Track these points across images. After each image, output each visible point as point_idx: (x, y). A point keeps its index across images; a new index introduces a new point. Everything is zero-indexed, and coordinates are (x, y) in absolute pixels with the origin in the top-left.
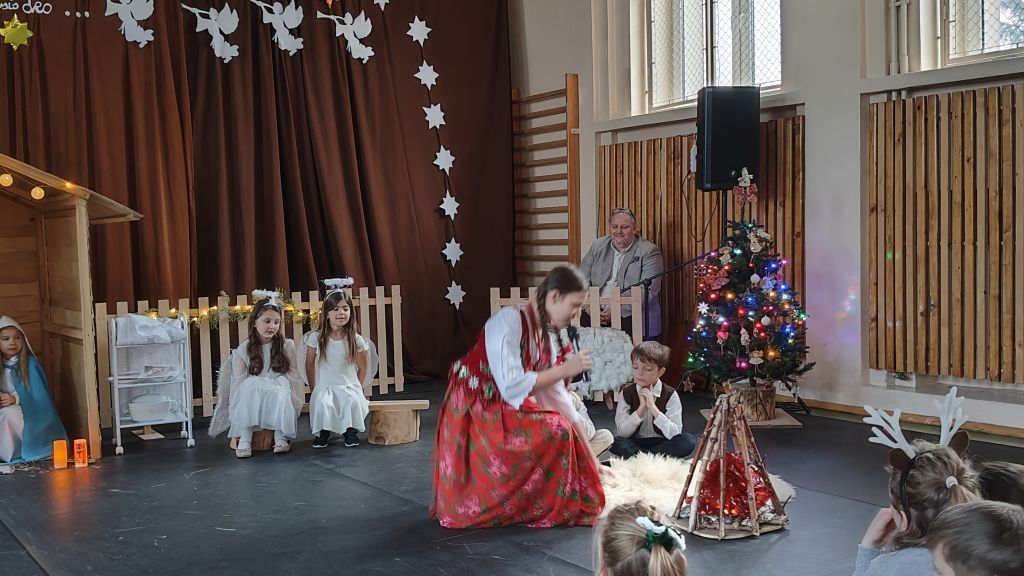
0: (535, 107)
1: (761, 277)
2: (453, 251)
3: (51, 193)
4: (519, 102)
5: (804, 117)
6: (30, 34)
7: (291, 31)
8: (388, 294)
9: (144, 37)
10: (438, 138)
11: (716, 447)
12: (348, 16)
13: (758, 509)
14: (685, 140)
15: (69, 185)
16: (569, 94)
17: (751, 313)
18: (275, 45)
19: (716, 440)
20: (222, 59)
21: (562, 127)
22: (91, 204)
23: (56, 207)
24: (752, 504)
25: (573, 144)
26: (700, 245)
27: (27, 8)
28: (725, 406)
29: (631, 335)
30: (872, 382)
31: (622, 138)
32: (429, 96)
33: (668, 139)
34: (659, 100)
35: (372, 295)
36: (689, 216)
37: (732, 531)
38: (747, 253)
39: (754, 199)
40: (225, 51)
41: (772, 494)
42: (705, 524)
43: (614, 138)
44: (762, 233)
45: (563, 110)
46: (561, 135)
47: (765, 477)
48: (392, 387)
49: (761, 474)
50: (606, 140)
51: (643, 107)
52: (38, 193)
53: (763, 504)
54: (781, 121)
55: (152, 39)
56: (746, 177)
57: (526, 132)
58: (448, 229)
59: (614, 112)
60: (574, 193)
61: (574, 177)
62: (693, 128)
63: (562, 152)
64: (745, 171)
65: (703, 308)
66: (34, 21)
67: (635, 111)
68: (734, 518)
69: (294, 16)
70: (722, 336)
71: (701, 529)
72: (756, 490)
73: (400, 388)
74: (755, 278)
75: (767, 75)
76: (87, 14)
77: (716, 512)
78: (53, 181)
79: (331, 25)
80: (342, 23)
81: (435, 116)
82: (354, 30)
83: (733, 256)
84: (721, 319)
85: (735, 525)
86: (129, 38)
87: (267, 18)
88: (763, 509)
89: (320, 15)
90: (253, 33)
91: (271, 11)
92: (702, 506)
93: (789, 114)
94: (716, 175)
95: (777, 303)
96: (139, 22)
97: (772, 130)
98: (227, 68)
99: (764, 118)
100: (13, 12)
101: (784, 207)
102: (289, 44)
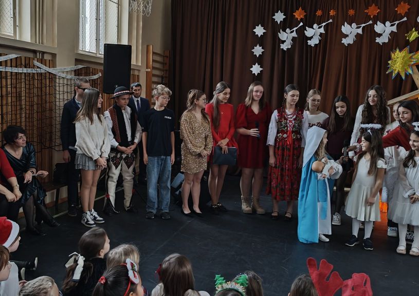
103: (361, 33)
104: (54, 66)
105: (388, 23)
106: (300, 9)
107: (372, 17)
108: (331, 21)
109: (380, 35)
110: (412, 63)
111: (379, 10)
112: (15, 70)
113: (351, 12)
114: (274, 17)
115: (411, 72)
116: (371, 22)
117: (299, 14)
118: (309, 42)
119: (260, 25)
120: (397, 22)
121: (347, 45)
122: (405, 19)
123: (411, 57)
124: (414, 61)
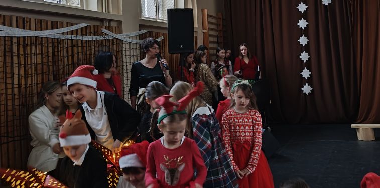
104: (121, 32)
112: (85, 38)
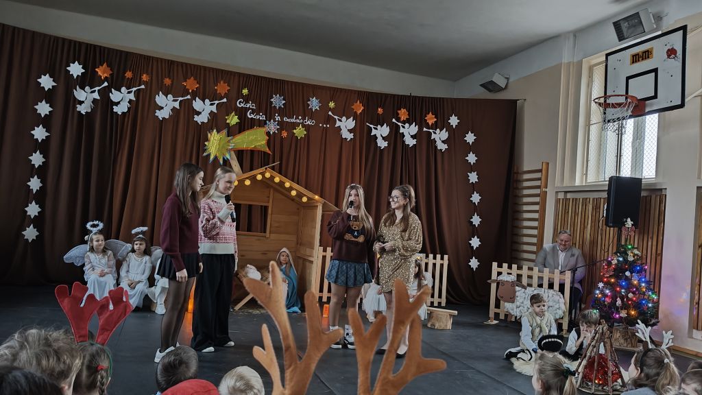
0: (526, 176)
1: (631, 273)
2: (475, 242)
3: (309, 199)
4: (517, 173)
5: (666, 196)
6: (305, 133)
7: (412, 136)
8: (442, 258)
9: (349, 136)
10: (474, 188)
11: (595, 349)
12: (438, 130)
13: (613, 383)
14: (602, 200)
15: (317, 197)
16: (543, 172)
17: (623, 291)
18: (404, 142)
19: (595, 347)
20: (380, 147)
21: (538, 187)
22: (324, 205)
23: (311, 206)
24: (610, 380)
25: (543, 196)
26: (606, 254)
27: (306, 122)
28: (601, 331)
29: (563, 295)
30: (694, 336)
31: (569, 196)
32: (471, 168)
33: (593, 199)
34: (591, 178)
35: (435, 258)
36: (602, 239)
37: (599, 391)
38: (626, 260)
39: (633, 234)
40: (382, 144)
41: (621, 377)
42: (585, 385)
43: (565, 195)
44: (636, 252)
45: (539, 179)
46: (537, 191)
47: (618, 368)
48: (440, 303)
49: (617, 367)
50: (561, 196)
51: (582, 181)
52: (305, 199)
53: (616, 382)
54: (653, 197)
55: (352, 137)
56: (629, 223)
57: (520, 187)
58: (474, 232)
59: (567, 183)
60: (542, 220)
61: (542, 212)
62: (605, 195)
63: (537, 199)
64: (629, 220)
65: (601, 285)
66: (307, 128)
67: (578, 183)
68: (600, 385)
69: (414, 129)
70: (608, 300)
71: (583, 387)
72: (613, 374)
73: (443, 304)
74: (628, 274)
75: (648, 172)
76: (328, 126)
77: (591, 381)
78: (310, 194)
79: (430, 133)
80: (435, 133)
81: (473, 177)
82: (440, 137)
83: (618, 261)
84: (608, 291)
85: (600, 388)
86: (344, 137)
87: (402, 130)
88: (615, 383)
89: (425, 129)
90: (395, 136)
91: (404, 127)
92: (584, 377)
93: (659, 193)
94: (615, 220)
95: (638, 288)
96: (348, 130)
97: (648, 200)
98: (382, 151)
99: (643, 194)
100: (300, 123)
101: (652, 239)
102: (410, 142)
103: (178, 108)
105: (207, 101)
106: (105, 64)
107: (190, 91)
108: (143, 87)
109: (199, 113)
110: (230, 148)
111: (198, 85)
113: (167, 81)
114: (68, 68)
115: (229, 157)
116: (189, 97)
117: (103, 72)
118: (116, 109)
119: (48, 75)
120: (217, 102)
121: (161, 119)
122: (225, 100)
123: (229, 141)
124: (231, 146)
